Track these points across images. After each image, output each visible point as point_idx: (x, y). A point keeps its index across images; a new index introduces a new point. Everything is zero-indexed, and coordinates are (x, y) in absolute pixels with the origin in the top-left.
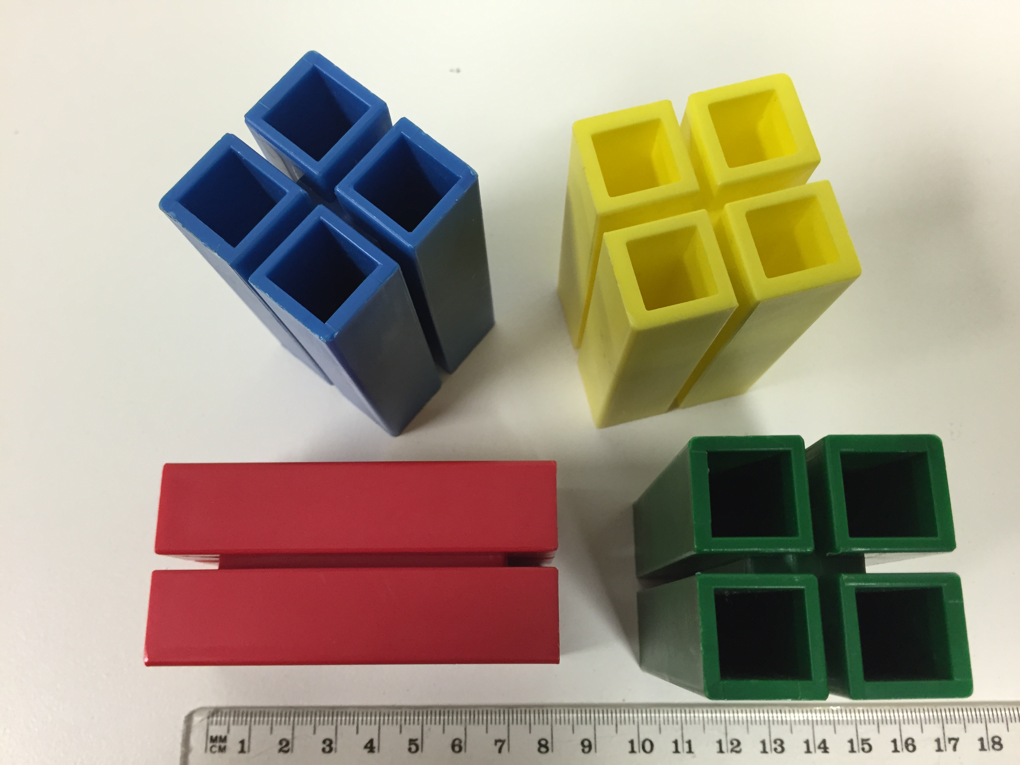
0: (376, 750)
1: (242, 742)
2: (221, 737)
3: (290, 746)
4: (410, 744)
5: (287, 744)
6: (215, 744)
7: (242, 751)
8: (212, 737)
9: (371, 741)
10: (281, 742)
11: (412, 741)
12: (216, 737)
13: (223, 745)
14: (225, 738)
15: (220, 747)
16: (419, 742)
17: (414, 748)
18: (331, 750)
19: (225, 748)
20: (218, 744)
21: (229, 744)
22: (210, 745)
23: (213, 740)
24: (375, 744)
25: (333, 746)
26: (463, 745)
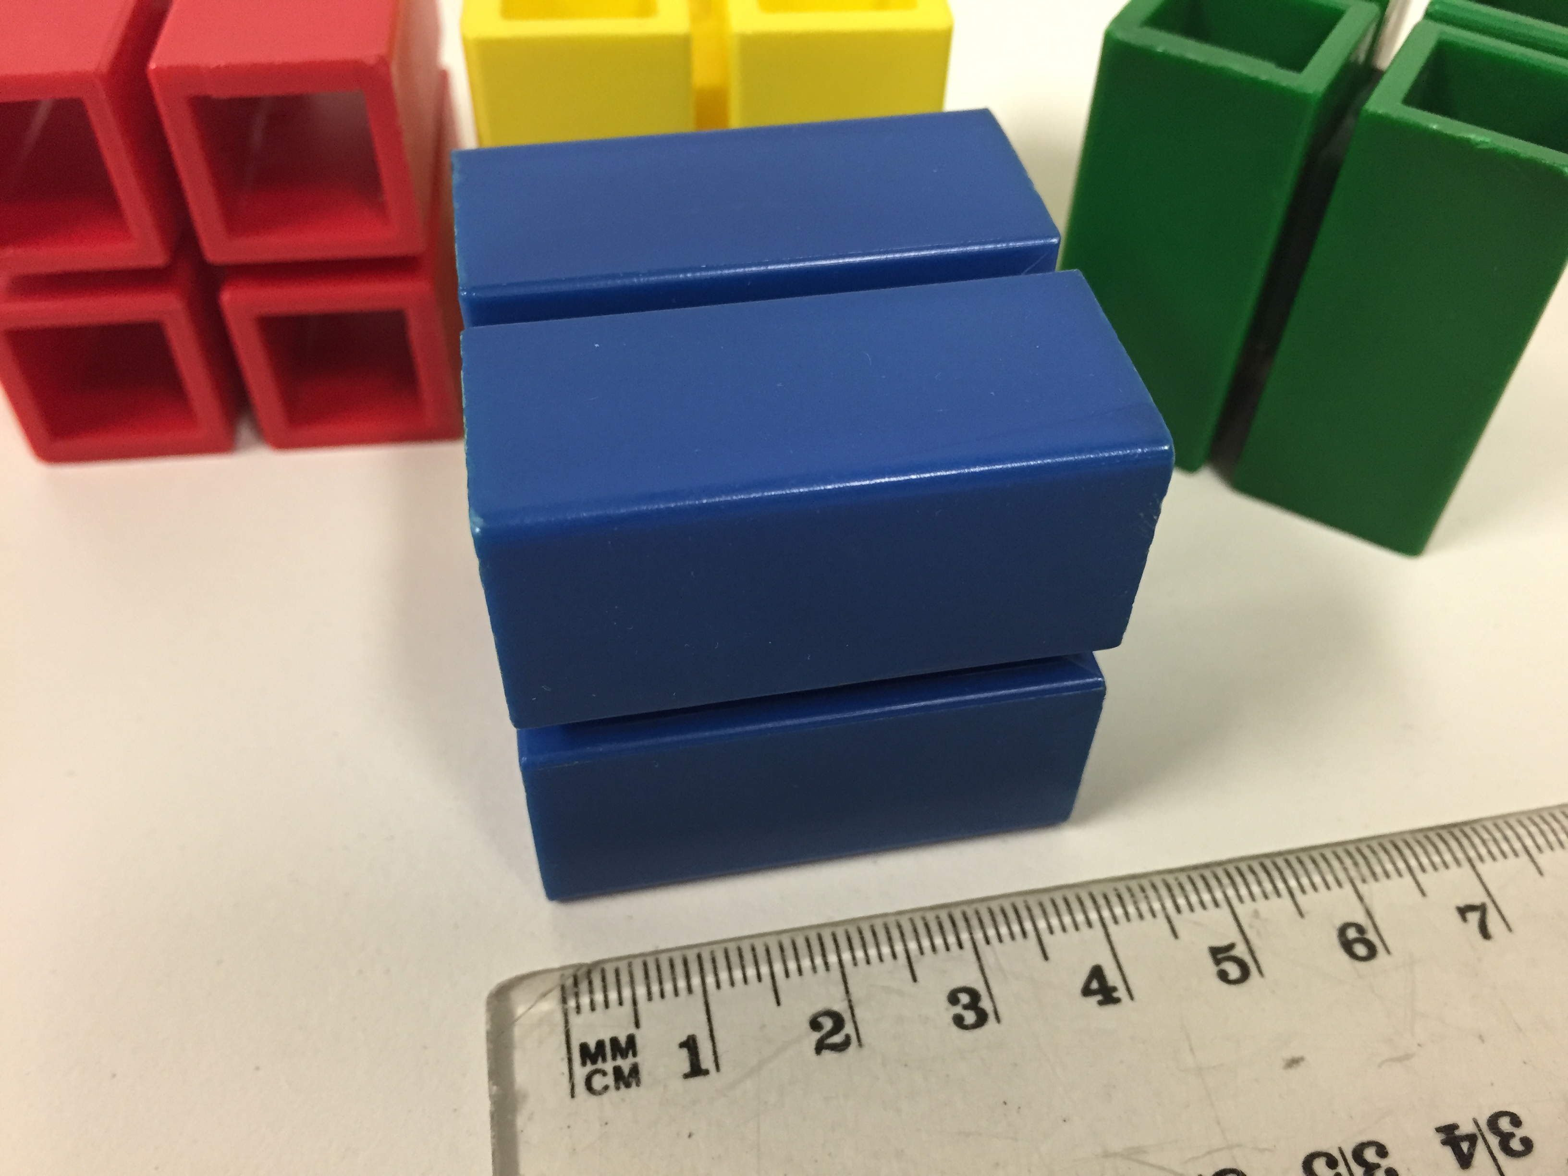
0: (1121, 993)
1: (690, 1045)
2: (614, 1041)
3: (849, 1029)
4: (1218, 962)
5: (838, 1022)
6: (600, 1065)
7: (696, 1070)
8: (584, 1047)
9: (1097, 972)
10: (815, 1025)
11: (1219, 954)
12: (600, 1044)
13: (625, 1064)
14: (631, 1039)
15: (617, 1071)
16: (1240, 951)
17: (1234, 972)
18: (982, 1018)
19: (635, 1070)
20: (608, 1066)
21: (645, 1058)
22: (581, 1072)
23: (589, 1054)
24: (1113, 978)
25: (985, 1004)
26: (1371, 936)
